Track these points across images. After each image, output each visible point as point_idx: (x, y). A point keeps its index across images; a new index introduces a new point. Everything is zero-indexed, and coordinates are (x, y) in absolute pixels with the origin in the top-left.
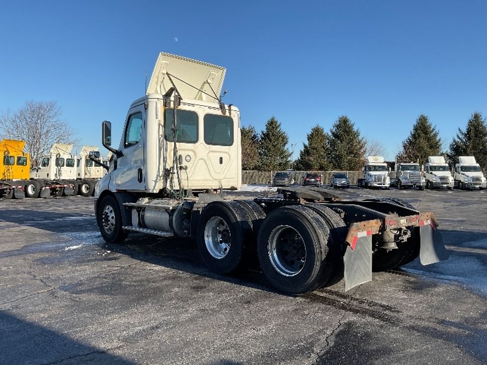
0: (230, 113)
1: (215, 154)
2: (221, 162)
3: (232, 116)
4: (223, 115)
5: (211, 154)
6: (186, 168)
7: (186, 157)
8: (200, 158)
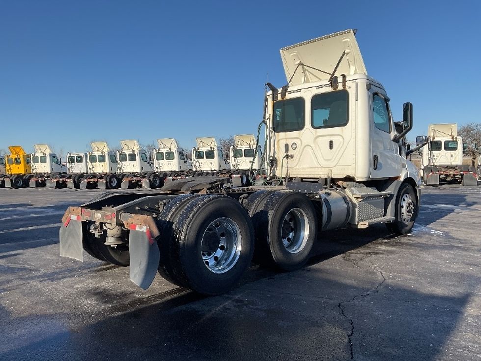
0: (344, 85)
1: (325, 138)
2: (331, 147)
3: (347, 88)
4: (333, 90)
5: (320, 139)
6: (292, 157)
7: (292, 146)
8: (306, 144)
